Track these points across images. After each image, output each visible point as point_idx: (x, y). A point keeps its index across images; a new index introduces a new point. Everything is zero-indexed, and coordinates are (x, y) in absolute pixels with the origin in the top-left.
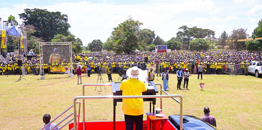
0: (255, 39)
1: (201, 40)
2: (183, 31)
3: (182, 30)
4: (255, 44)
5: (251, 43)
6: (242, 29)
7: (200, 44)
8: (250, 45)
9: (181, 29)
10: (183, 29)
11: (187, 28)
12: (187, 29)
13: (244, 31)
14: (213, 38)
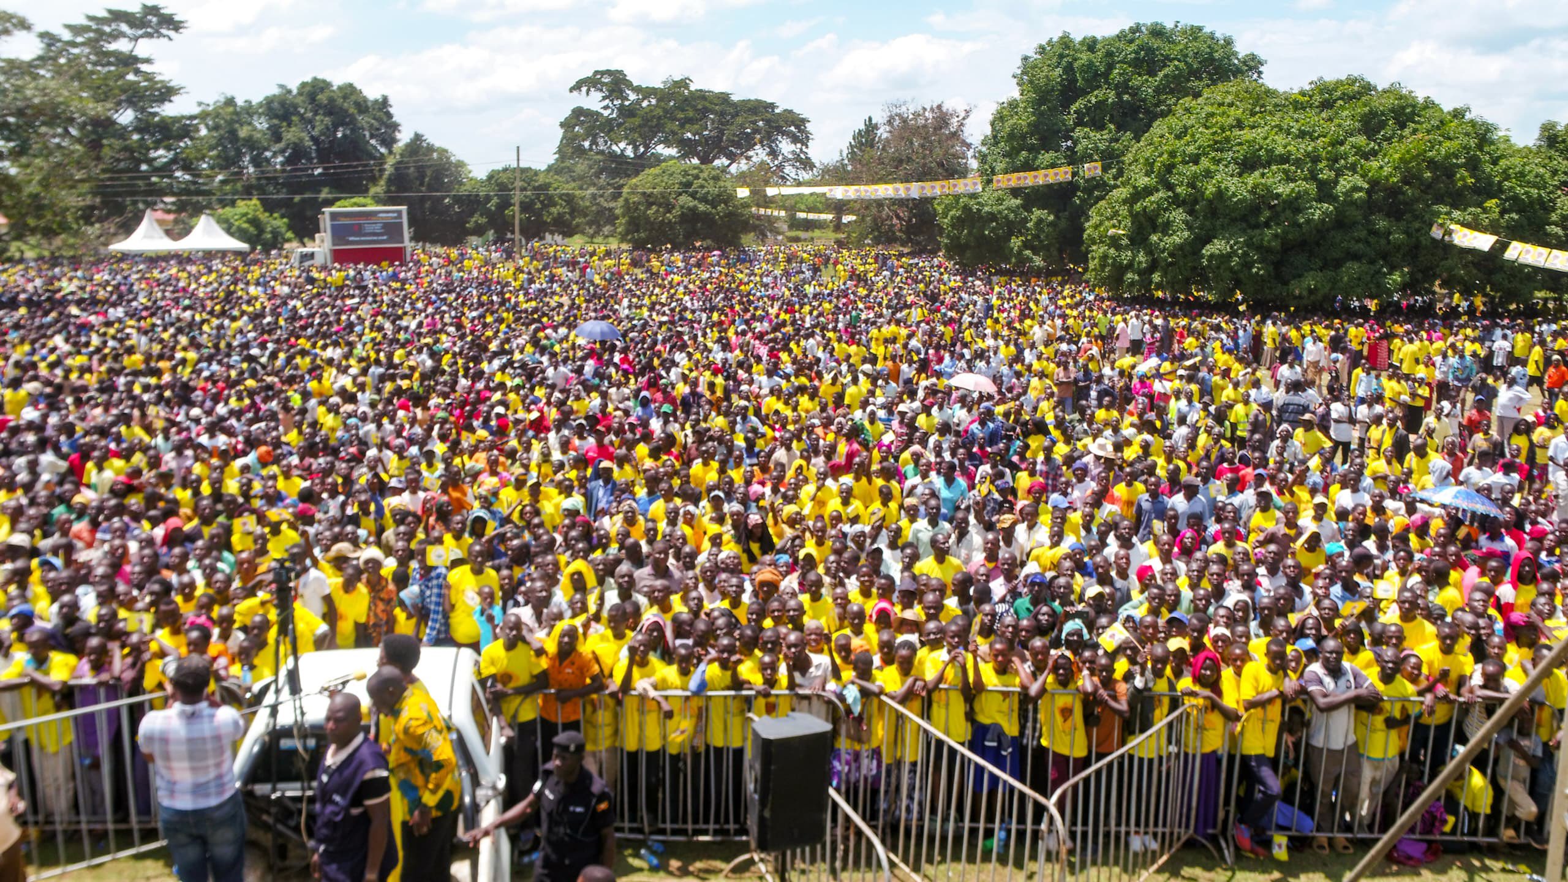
0: (995, 185)
1: (697, 177)
2: (606, 108)
3: (594, 101)
4: (992, 217)
5: (966, 209)
6: (939, 107)
7: (684, 199)
8: (958, 223)
9: (584, 89)
10: (600, 95)
11: (629, 84)
12: (633, 96)
13: (954, 122)
14: (798, 158)
